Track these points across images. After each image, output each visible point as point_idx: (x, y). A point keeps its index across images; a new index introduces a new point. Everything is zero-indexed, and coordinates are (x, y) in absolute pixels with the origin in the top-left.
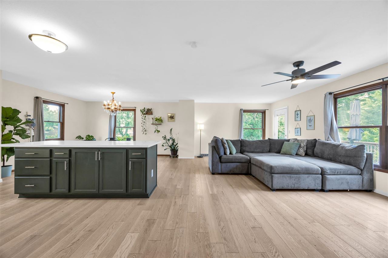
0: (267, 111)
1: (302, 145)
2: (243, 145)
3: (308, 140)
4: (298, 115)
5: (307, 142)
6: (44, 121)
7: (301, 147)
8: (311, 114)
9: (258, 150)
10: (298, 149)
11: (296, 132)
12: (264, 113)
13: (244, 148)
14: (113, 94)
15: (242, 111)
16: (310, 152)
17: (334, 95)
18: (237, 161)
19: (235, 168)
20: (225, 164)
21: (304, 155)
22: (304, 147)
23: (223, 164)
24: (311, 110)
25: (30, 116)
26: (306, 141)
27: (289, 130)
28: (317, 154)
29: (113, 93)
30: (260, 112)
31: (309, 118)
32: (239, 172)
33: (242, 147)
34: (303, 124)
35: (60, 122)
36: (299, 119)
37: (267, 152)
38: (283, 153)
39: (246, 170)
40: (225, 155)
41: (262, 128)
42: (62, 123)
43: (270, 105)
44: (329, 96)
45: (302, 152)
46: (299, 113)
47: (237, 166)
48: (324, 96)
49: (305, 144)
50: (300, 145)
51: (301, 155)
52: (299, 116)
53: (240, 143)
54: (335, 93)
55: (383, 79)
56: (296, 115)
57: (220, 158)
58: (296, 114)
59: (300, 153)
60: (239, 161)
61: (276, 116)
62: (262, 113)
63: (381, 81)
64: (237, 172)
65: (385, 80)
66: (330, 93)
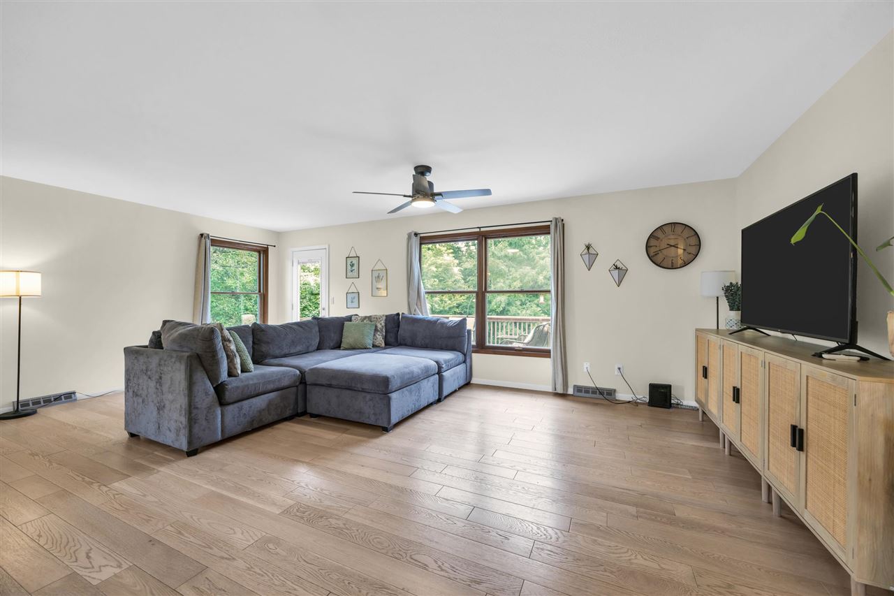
0: (271, 250)
1: (379, 326)
2: (259, 340)
3: (386, 316)
4: (352, 265)
5: (386, 320)
7: (378, 331)
8: (379, 266)
9: (299, 348)
10: (374, 335)
11: (349, 300)
12: (263, 252)
13: (264, 348)
15: (209, 242)
16: (391, 340)
17: (421, 237)
18: (271, 387)
19: (263, 410)
20: (236, 405)
21: (383, 345)
22: (382, 330)
23: (230, 408)
24: (379, 260)
26: (384, 318)
27: (330, 298)
28: (404, 340)
30: (255, 250)
31: (376, 274)
32: (276, 418)
33: (256, 346)
34: (363, 284)
36: (355, 274)
37: (314, 351)
38: (346, 347)
39: (292, 407)
40: (231, 378)
41: (260, 291)
43: (278, 234)
44: (414, 238)
45: (380, 340)
46: (355, 261)
47: (270, 403)
48: (407, 236)
49: (383, 324)
50: (376, 326)
51: (379, 347)
52: (355, 267)
53: (251, 336)
54: (422, 235)
55: (480, 228)
56: (349, 267)
57: (220, 389)
58: (349, 263)
59: (377, 343)
60: (277, 385)
61: (295, 264)
62: (259, 252)
63: (478, 230)
64: (270, 419)
65: (482, 229)
66: (416, 234)
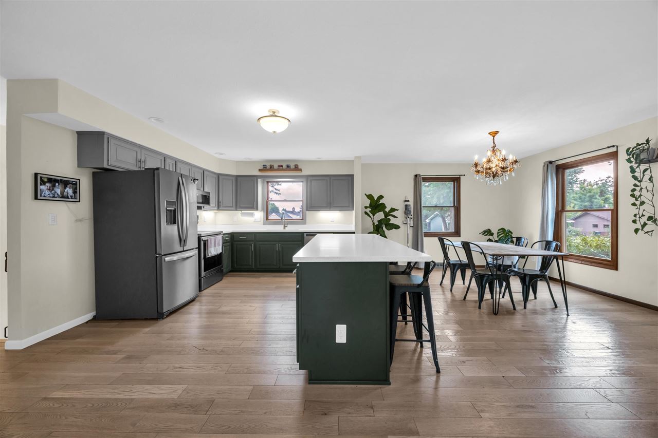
6: (423, 207)
14: (494, 137)
25: (408, 201)
29: (494, 134)
35: (454, 206)
42: (457, 208)
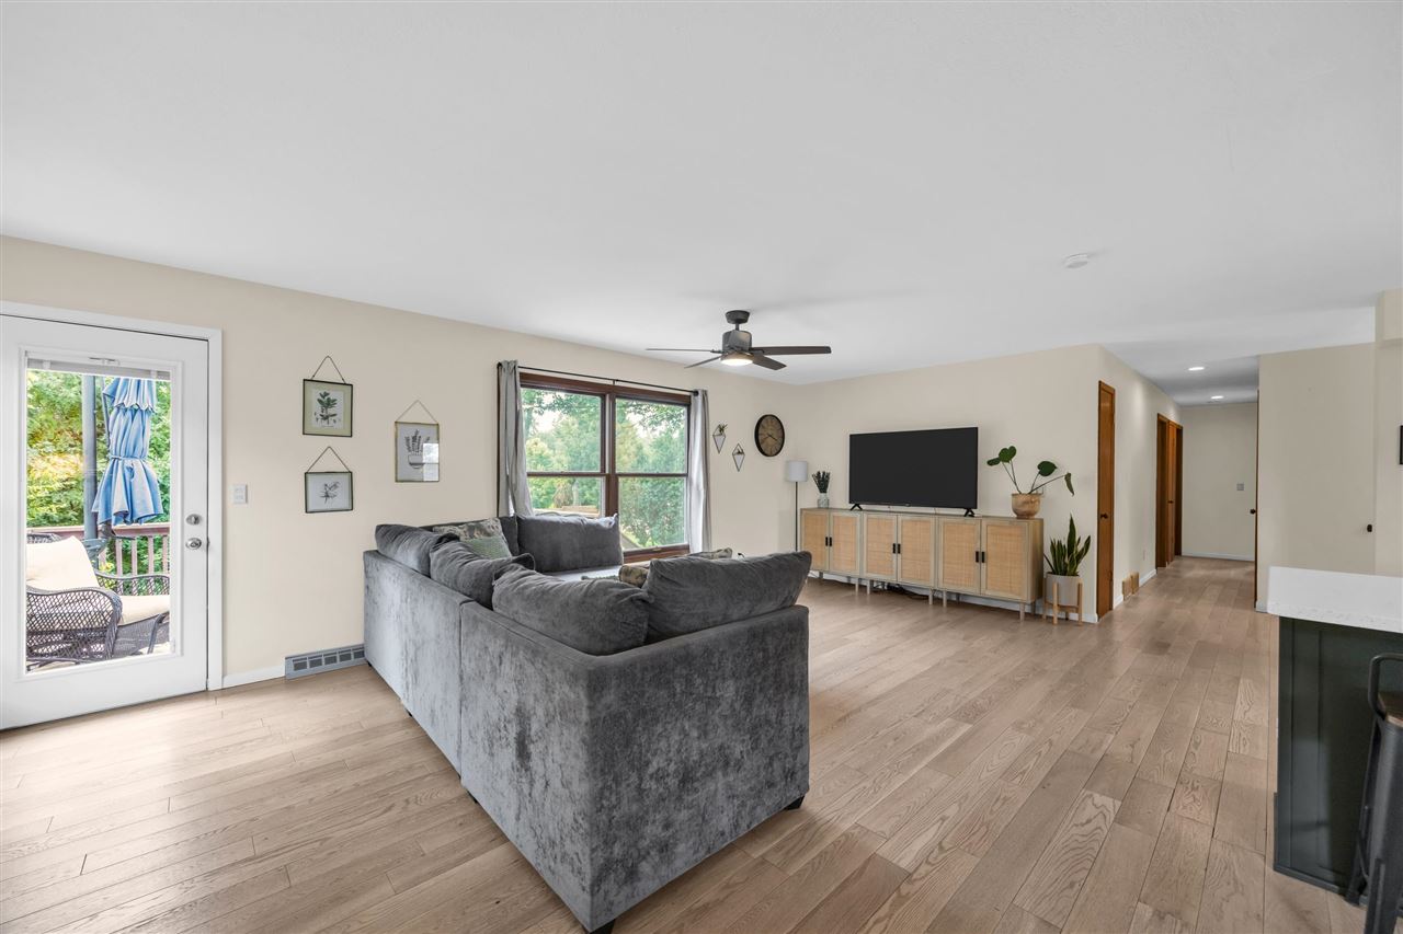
4: (326, 404)
8: (420, 416)
11: (315, 493)
27: (232, 485)
31: (407, 432)
36: (339, 426)
46: (337, 394)
52: (339, 409)
55: (614, 380)
58: (315, 396)
63: (611, 383)
65: (617, 384)
